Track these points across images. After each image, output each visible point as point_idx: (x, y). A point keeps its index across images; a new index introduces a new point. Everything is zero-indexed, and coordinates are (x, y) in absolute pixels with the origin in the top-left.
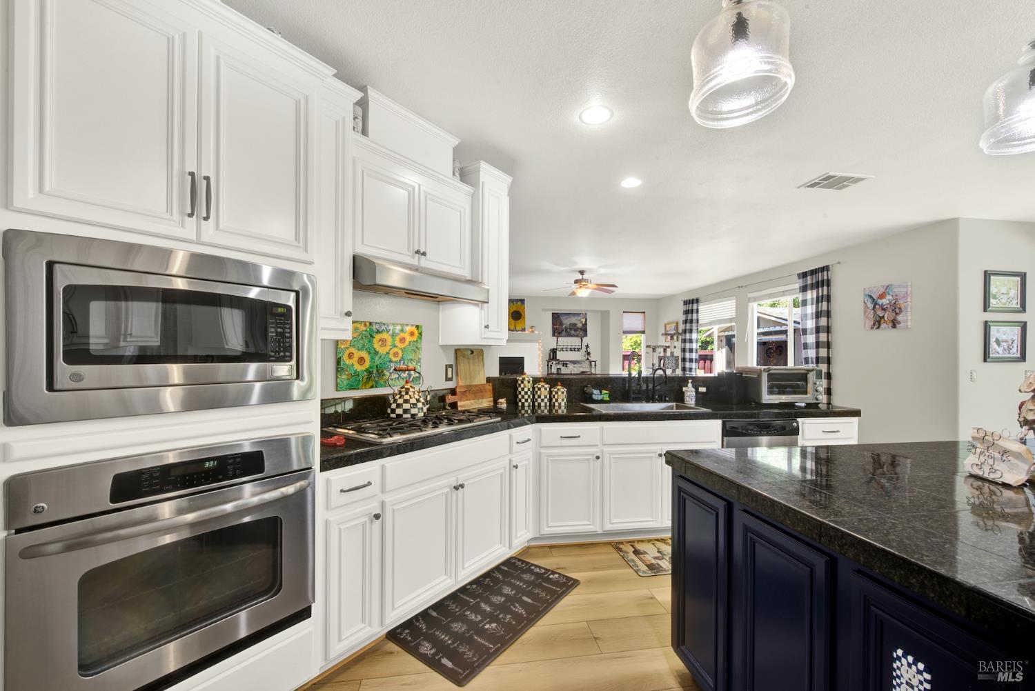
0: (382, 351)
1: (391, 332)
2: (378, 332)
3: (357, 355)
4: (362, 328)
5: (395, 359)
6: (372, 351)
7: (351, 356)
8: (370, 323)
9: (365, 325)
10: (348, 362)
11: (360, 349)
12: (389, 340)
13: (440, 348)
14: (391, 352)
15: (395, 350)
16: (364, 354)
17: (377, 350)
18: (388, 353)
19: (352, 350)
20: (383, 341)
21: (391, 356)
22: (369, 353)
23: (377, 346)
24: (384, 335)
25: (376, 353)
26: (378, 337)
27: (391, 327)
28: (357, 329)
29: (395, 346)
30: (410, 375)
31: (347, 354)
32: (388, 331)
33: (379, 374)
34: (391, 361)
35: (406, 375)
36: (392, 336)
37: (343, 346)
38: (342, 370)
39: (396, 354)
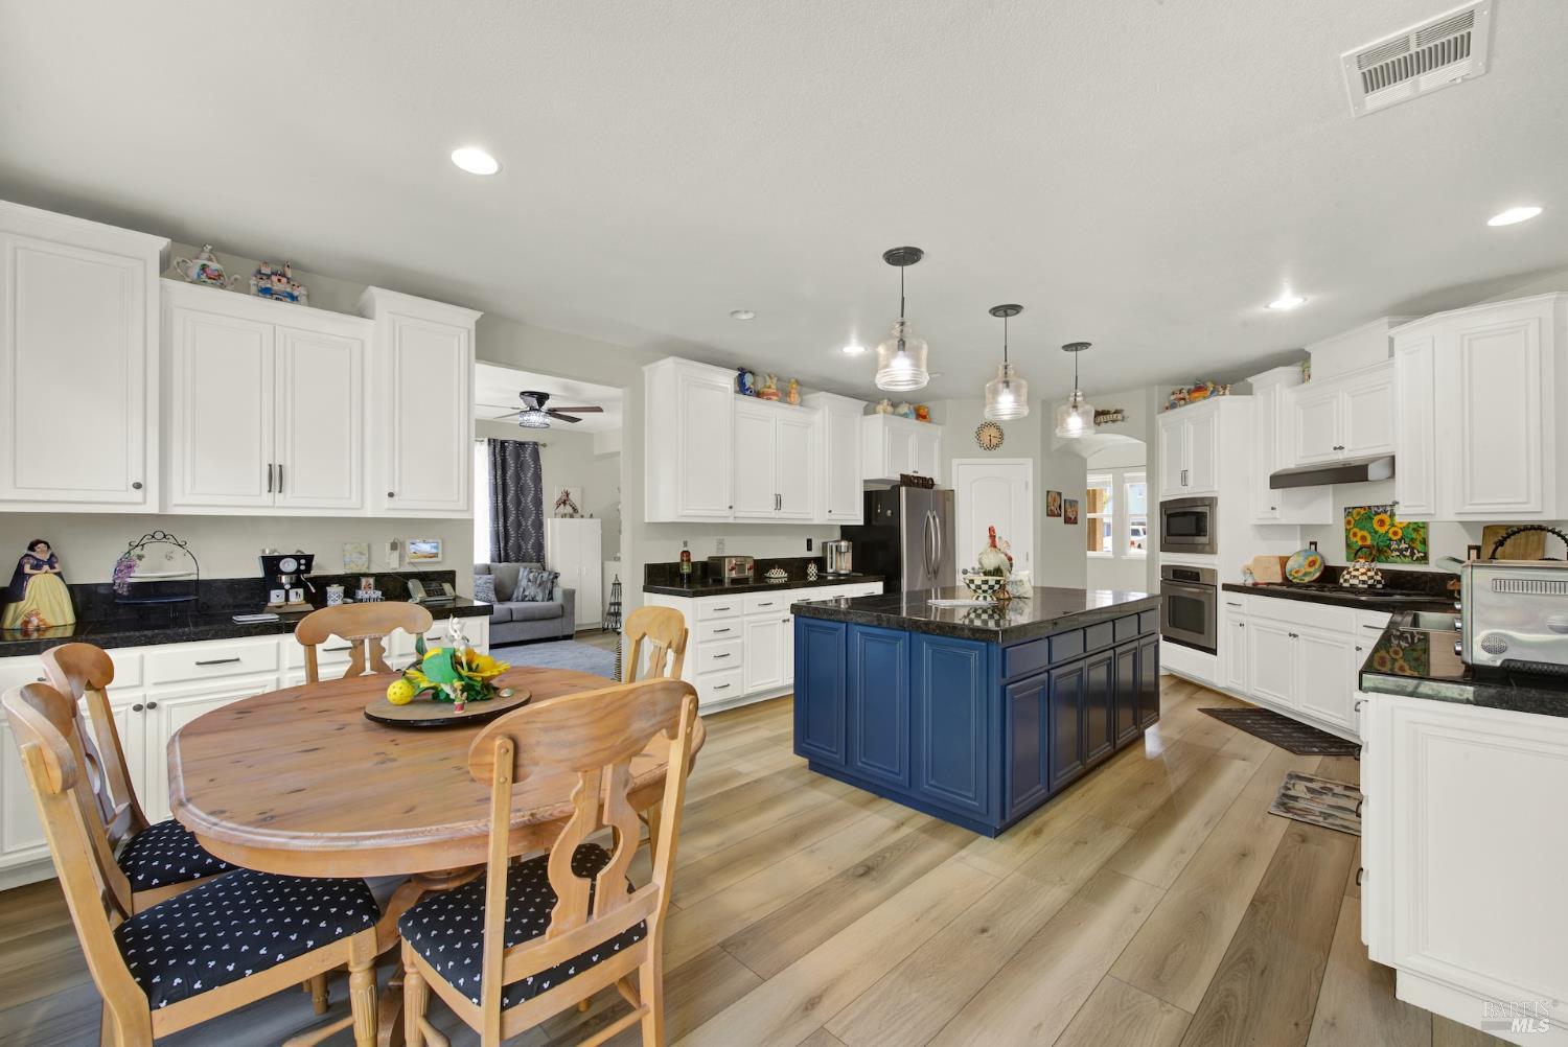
0: (1382, 530)
1: (1389, 513)
2: (1377, 513)
3: (1360, 533)
4: (1362, 512)
5: (1394, 538)
6: (1372, 531)
7: (1355, 535)
8: (1369, 507)
9: (1365, 509)
10: (1354, 539)
11: (1361, 529)
12: (1388, 521)
13: (1460, 526)
14: (1391, 531)
15: (1394, 529)
16: (1365, 533)
17: (1377, 529)
18: (1387, 532)
19: (1355, 529)
20: (1382, 523)
21: (1390, 535)
22: (1370, 533)
23: (1376, 526)
24: (1383, 516)
25: (1376, 532)
26: (1377, 518)
27: (1389, 508)
28: (1358, 514)
29: (1393, 525)
30: (1413, 554)
31: (1352, 531)
32: (1386, 512)
33: (1380, 551)
34: (1391, 540)
35: (1408, 554)
36: (1390, 516)
37: (1348, 527)
38: (1348, 546)
39: (1395, 533)
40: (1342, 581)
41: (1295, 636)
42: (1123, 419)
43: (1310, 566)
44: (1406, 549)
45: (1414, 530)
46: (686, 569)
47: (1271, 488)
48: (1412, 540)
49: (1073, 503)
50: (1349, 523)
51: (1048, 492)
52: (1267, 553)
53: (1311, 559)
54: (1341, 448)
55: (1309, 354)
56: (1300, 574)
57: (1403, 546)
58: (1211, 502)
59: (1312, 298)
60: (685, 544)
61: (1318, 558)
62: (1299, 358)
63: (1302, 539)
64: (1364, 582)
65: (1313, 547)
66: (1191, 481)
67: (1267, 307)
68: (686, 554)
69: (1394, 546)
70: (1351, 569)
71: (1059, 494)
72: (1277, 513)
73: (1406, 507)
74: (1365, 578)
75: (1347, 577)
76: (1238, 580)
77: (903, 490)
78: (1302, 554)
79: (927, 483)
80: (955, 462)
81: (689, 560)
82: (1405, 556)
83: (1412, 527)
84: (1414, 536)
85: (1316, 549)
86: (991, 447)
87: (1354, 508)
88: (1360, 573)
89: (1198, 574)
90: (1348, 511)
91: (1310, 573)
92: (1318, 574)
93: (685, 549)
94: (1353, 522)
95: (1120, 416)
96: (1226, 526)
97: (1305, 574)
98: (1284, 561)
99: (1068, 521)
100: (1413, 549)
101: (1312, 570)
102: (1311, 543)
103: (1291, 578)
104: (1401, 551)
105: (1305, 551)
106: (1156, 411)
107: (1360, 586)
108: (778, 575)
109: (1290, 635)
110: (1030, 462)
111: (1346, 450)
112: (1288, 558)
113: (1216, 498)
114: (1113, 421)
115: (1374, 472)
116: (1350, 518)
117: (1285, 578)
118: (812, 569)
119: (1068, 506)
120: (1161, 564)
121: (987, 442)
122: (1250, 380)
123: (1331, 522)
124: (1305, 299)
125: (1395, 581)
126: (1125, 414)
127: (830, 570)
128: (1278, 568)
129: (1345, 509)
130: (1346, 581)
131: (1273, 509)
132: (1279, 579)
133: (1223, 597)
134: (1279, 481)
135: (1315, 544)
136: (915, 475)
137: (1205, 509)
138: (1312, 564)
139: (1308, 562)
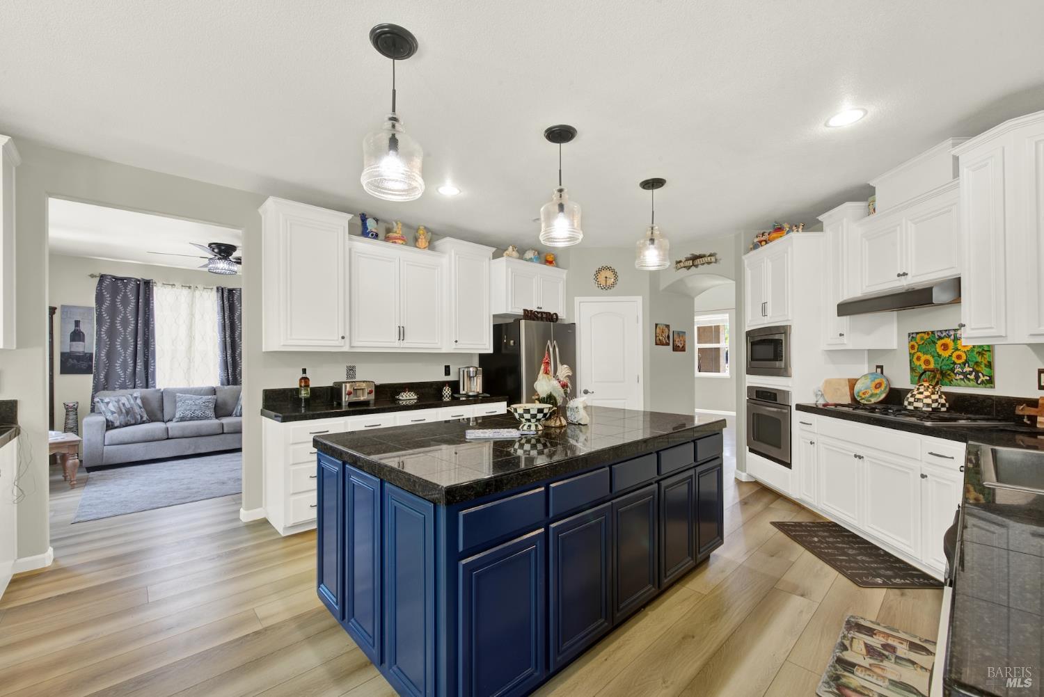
0: (945, 354)
1: (952, 337)
2: (940, 338)
3: (923, 358)
4: (926, 336)
5: (958, 362)
6: (936, 354)
7: (918, 358)
8: (933, 332)
9: (928, 334)
10: (917, 363)
11: (924, 353)
12: (951, 345)
14: (954, 355)
15: (958, 353)
16: (929, 357)
17: (940, 353)
18: (951, 356)
19: (919, 354)
20: (945, 346)
21: (954, 358)
22: (933, 357)
23: (940, 350)
24: (946, 341)
25: (939, 356)
26: (940, 342)
27: (952, 333)
28: (922, 338)
29: (957, 349)
30: (977, 378)
31: (915, 357)
32: (949, 336)
33: (943, 374)
34: (954, 363)
35: (972, 377)
36: (954, 341)
37: (913, 352)
38: (913, 369)
39: (959, 357)
40: (906, 403)
41: (860, 457)
42: (716, 261)
43: (876, 388)
44: (970, 373)
45: (979, 353)
46: (304, 394)
47: (838, 315)
48: (977, 363)
49: (681, 334)
50: (913, 347)
51: (656, 325)
52: (837, 377)
53: (877, 381)
54: (905, 274)
55: (874, 188)
56: (867, 395)
57: (967, 369)
58: (784, 330)
59: (873, 109)
60: (304, 371)
61: (884, 380)
62: (864, 194)
63: (869, 362)
64: (928, 405)
65: (879, 370)
66: (769, 311)
67: (826, 125)
68: (305, 380)
69: (958, 370)
70: (915, 392)
71: (668, 326)
72: (845, 340)
73: (973, 329)
74: (929, 401)
75: (911, 400)
76: (809, 401)
77: (523, 322)
78: (870, 377)
79: (551, 318)
80: (577, 299)
81: (307, 386)
82: (969, 380)
83: (976, 350)
84: (979, 359)
85: (882, 373)
86: (607, 288)
87: (917, 333)
88: (924, 398)
89: (775, 394)
90: (912, 336)
91: (877, 394)
92: (883, 396)
93: (304, 375)
94: (916, 346)
95: (713, 259)
96: (798, 351)
97: (872, 395)
98: (852, 383)
99: (676, 348)
100: (977, 373)
101: (878, 391)
102: (878, 367)
103: (858, 399)
104: (965, 375)
105: (872, 374)
106: (743, 251)
107: (925, 409)
108: (408, 397)
109: (856, 456)
110: (639, 299)
111: (909, 277)
112: (857, 380)
113: (790, 326)
114: (709, 263)
115: (938, 296)
116: (912, 343)
117: (853, 399)
118: (447, 391)
119: (675, 336)
120: (748, 385)
121: (603, 283)
122: (820, 218)
123: (895, 348)
124: (866, 112)
125: (960, 404)
126: (718, 256)
127: (462, 392)
128: (847, 389)
129: (909, 335)
130: (910, 403)
131: (841, 335)
132: (847, 400)
133: (797, 416)
134: (845, 309)
135: (881, 367)
136: (539, 310)
137: (783, 337)
138: (878, 386)
139: (873, 385)
